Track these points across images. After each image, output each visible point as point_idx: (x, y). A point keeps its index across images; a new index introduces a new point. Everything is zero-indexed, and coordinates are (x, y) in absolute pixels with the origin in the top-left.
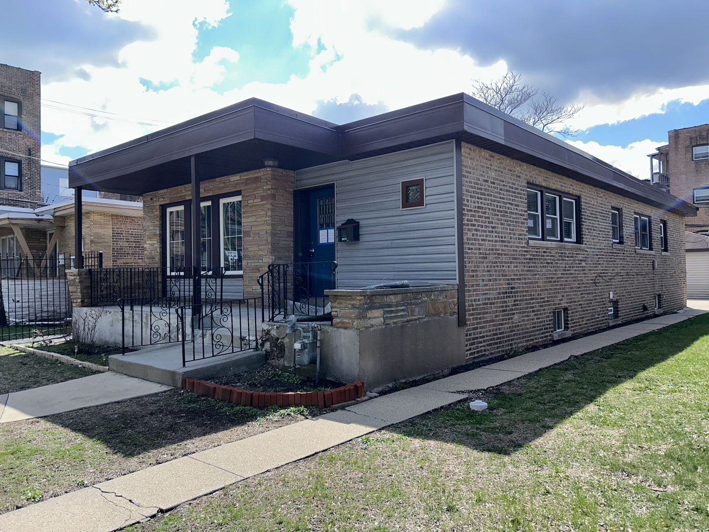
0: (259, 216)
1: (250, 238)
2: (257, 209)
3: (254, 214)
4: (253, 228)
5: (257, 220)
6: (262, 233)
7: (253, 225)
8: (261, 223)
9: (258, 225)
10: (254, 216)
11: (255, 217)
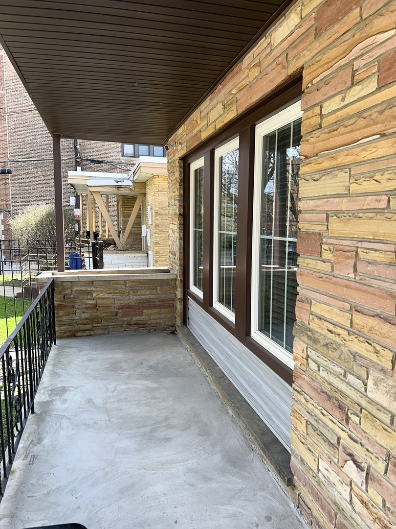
0: (366, 168)
1: (321, 266)
2: (357, 135)
3: (342, 159)
4: (335, 226)
5: (354, 188)
6: (373, 255)
7: (337, 213)
8: (370, 202)
9: (354, 215)
10: (340, 168)
11: (343, 176)
